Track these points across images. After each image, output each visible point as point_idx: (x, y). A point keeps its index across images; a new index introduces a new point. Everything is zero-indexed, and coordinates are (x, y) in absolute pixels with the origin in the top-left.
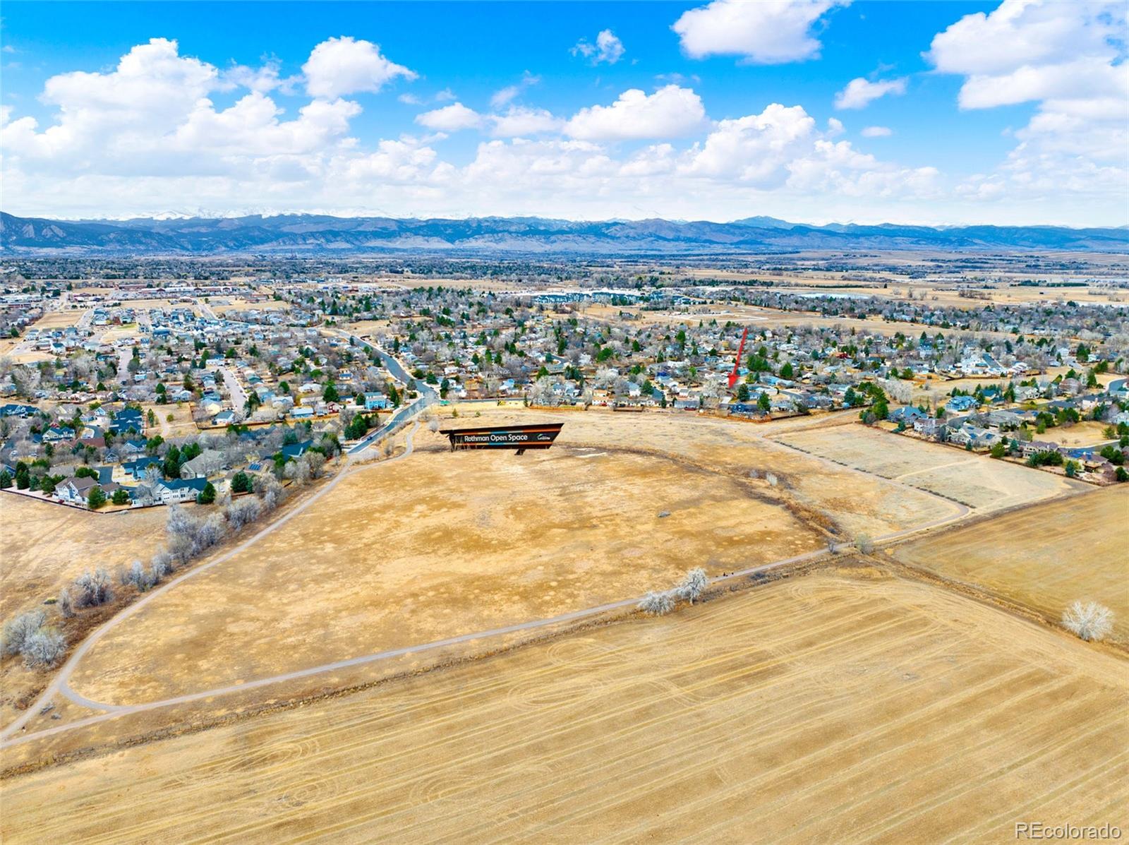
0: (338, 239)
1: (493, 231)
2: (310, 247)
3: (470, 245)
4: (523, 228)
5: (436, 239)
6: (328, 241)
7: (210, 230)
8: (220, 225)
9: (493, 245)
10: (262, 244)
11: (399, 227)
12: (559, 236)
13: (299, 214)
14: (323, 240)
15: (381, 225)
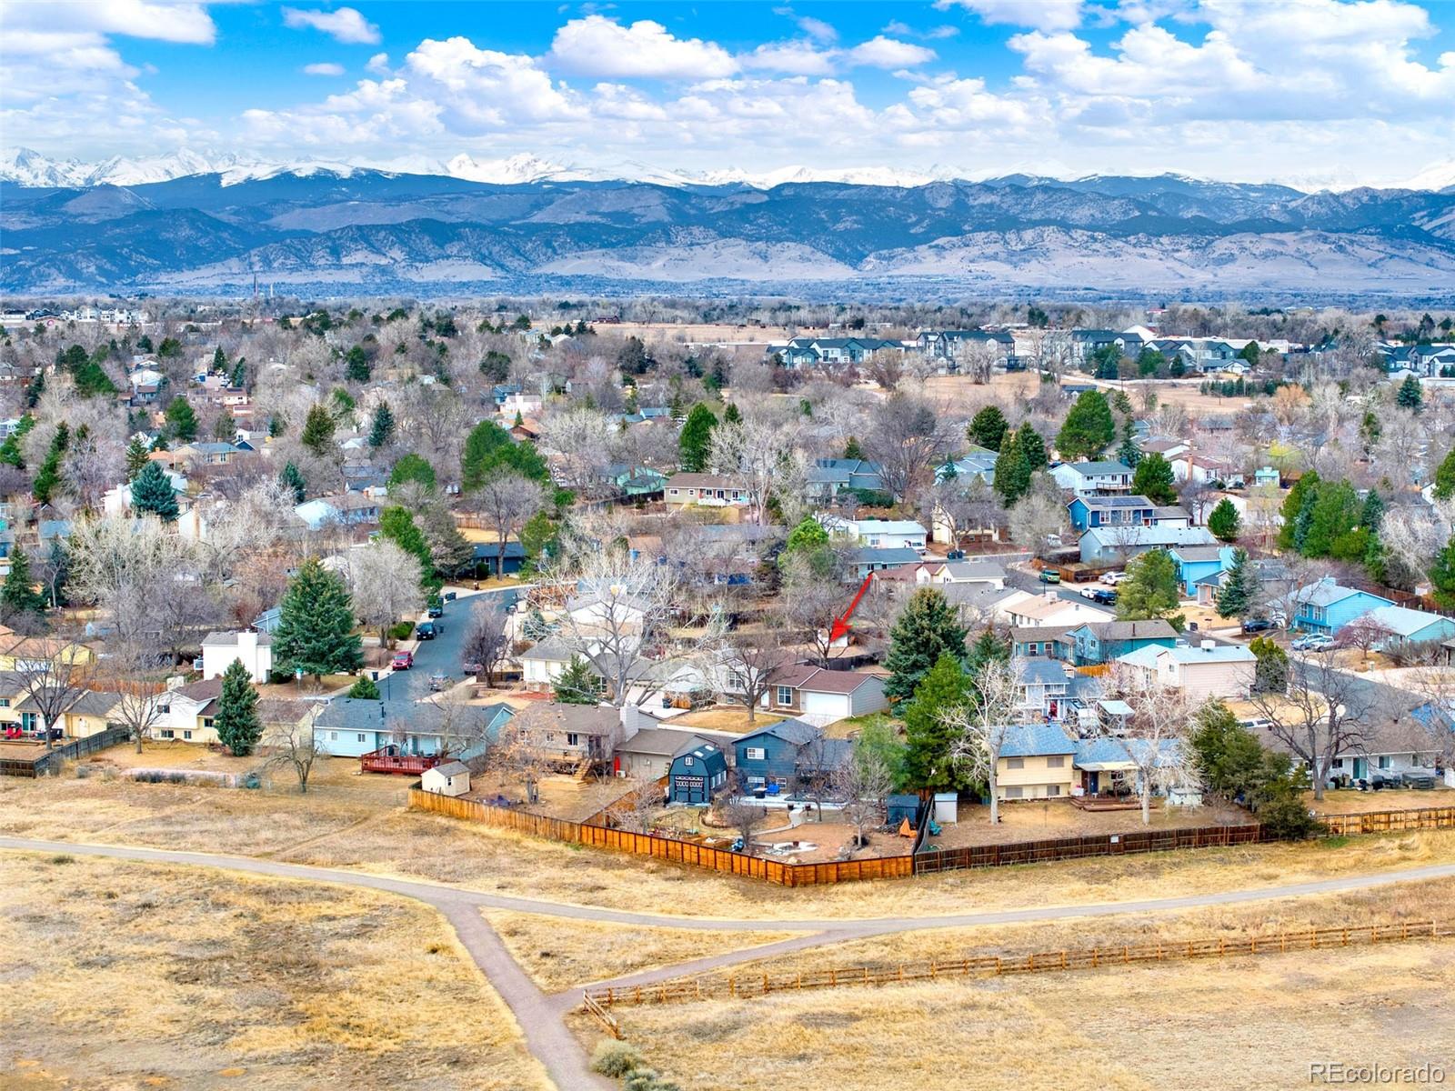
0: (453, 249)
1: (1005, 223)
2: (353, 277)
3: (916, 269)
4: (1116, 212)
5: (794, 249)
6: (417, 257)
7: (36, 222)
8: (71, 207)
9: (1000, 270)
10: (193, 266)
11: (673, 210)
12: (1247, 239)
13: (346, 173)
14: (397, 253)
15: (610, 203)
